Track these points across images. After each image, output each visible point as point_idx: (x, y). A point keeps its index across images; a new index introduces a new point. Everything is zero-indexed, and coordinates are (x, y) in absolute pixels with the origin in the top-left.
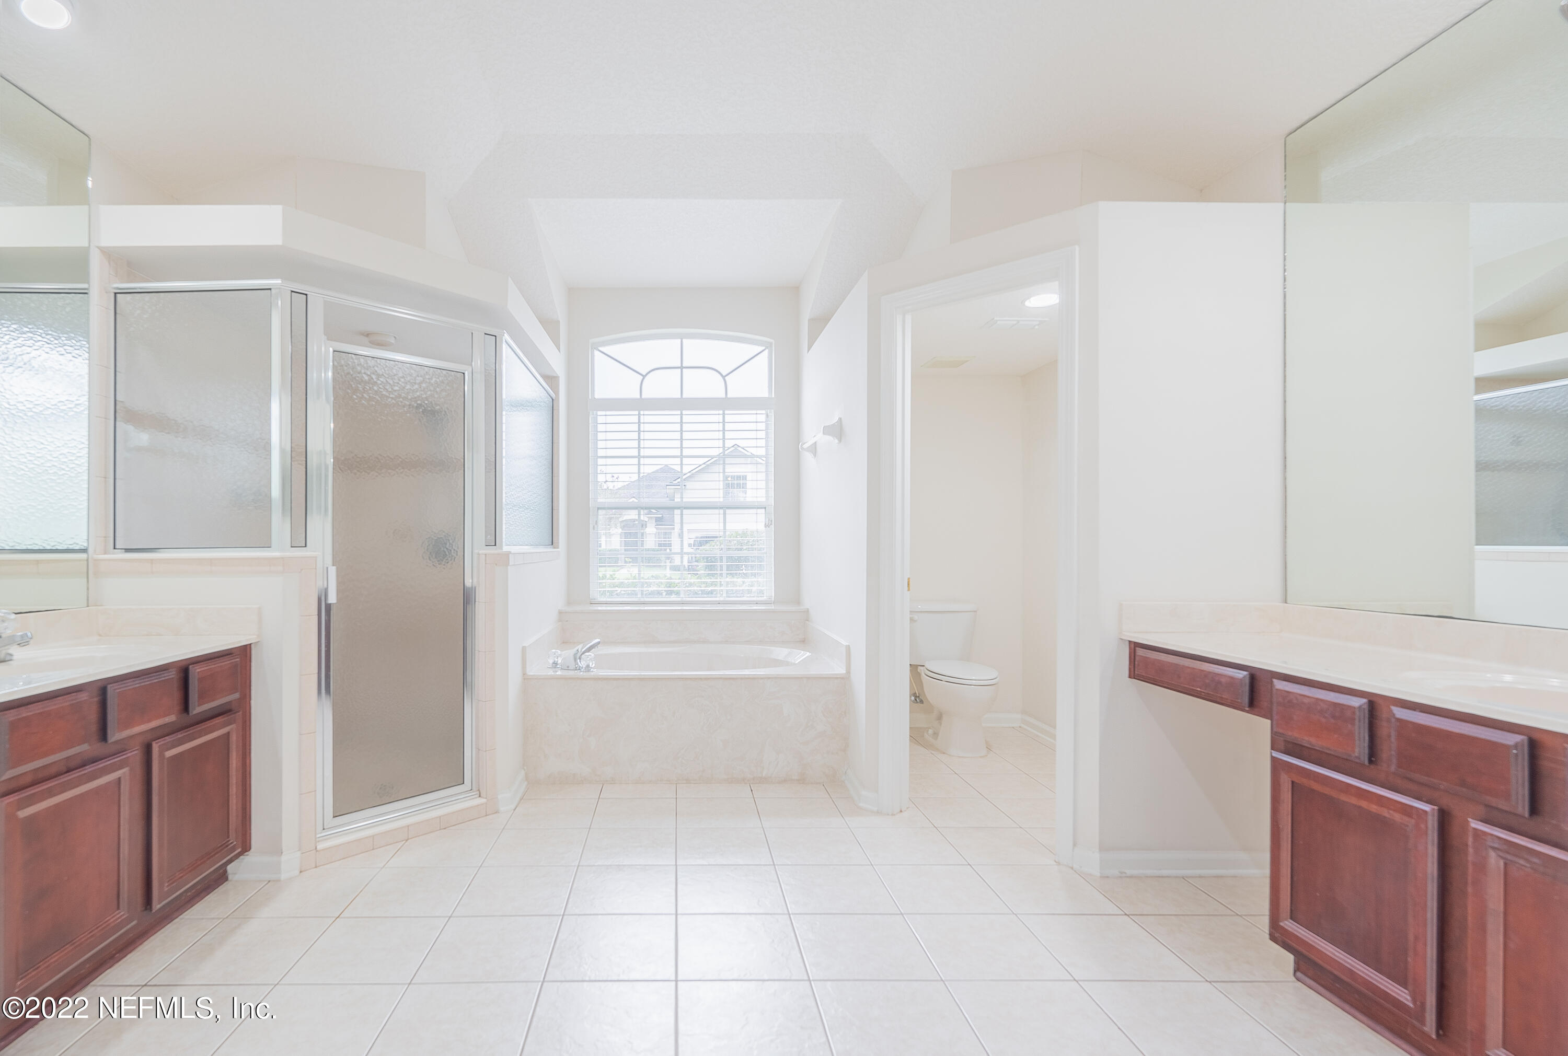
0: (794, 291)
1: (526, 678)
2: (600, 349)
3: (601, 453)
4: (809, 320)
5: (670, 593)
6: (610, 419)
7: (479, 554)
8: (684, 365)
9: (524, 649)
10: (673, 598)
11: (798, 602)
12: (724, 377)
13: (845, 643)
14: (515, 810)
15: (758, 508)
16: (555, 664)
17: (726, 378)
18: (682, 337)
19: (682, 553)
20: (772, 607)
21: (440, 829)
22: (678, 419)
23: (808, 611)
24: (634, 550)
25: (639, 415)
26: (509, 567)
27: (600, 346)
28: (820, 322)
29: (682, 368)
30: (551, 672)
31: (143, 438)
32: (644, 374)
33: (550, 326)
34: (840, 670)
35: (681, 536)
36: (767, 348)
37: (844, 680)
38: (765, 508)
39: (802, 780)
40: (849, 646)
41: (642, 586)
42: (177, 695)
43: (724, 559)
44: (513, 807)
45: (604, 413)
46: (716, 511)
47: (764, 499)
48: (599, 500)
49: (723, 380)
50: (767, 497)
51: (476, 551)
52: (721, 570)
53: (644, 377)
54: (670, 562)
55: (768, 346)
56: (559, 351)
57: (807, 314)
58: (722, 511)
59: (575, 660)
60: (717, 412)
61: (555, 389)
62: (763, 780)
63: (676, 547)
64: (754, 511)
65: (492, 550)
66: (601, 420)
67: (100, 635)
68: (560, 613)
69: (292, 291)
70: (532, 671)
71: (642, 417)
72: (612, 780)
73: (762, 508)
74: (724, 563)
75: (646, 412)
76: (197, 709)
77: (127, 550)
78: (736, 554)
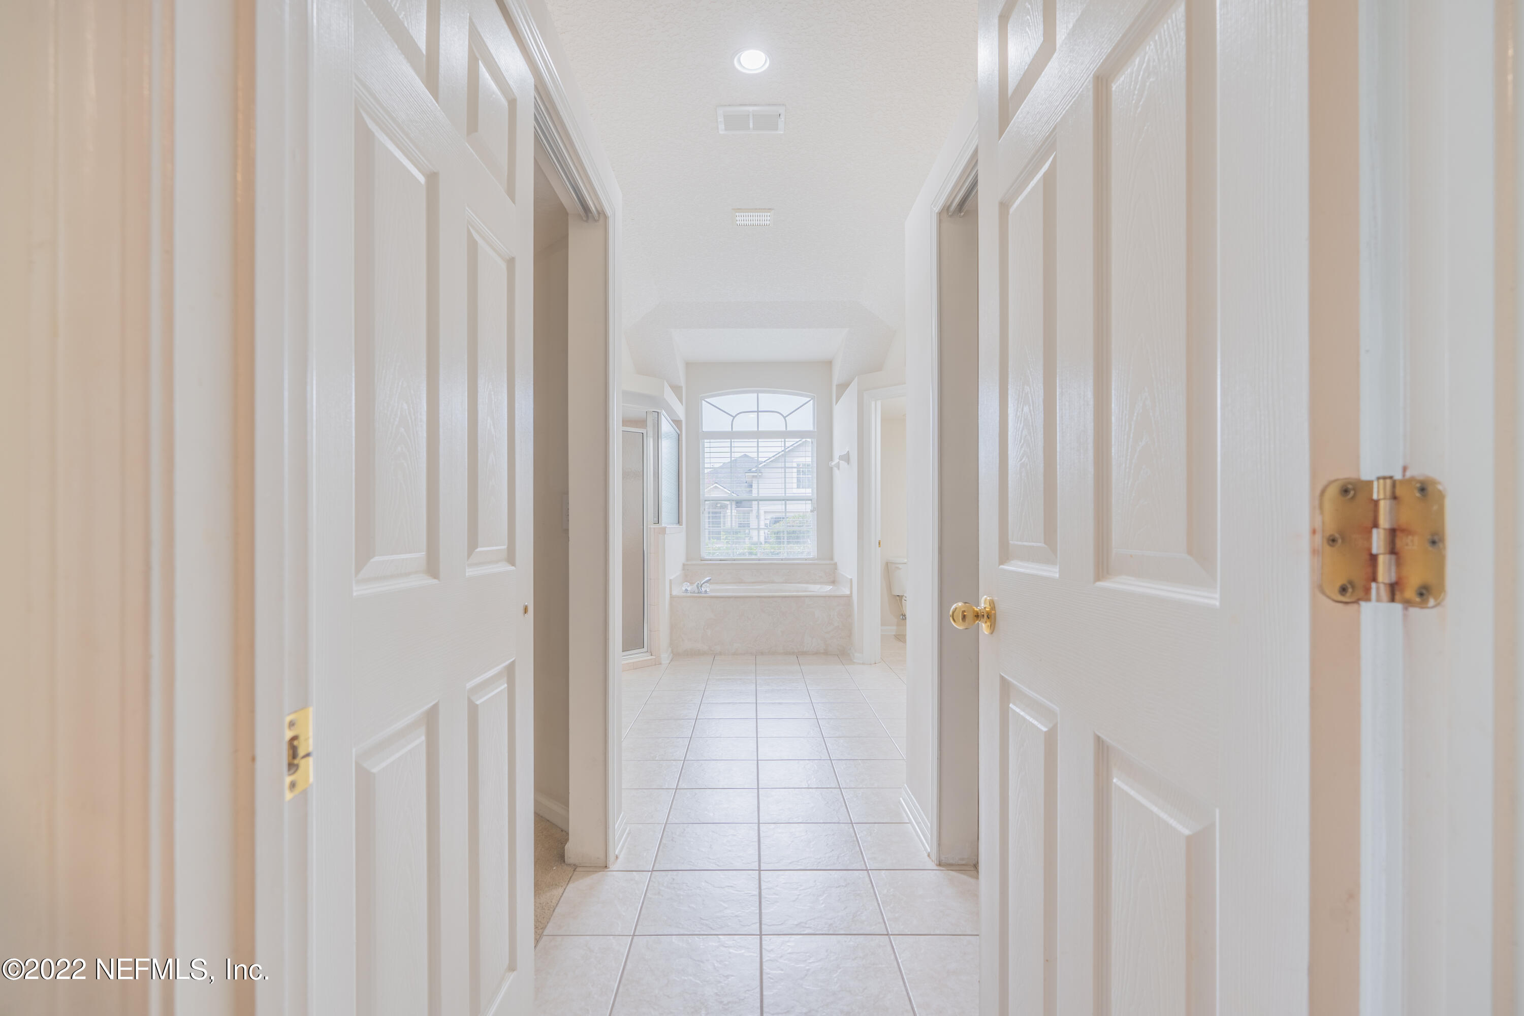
0: (829, 363)
1: (672, 597)
2: (706, 400)
3: (706, 466)
4: (836, 385)
5: (751, 553)
6: (713, 445)
7: (650, 528)
8: (759, 410)
9: (670, 580)
10: (753, 557)
11: (832, 559)
12: (785, 417)
13: (850, 577)
14: (669, 663)
15: (807, 500)
16: (686, 590)
17: (786, 418)
18: (758, 392)
19: (759, 529)
20: (816, 562)
22: (755, 444)
23: (836, 564)
24: (718, 527)
25: (731, 442)
26: (666, 535)
27: (706, 398)
28: (843, 387)
29: (758, 412)
30: (685, 594)
32: (734, 415)
33: (676, 389)
34: (848, 592)
35: (758, 517)
36: (812, 399)
37: (849, 597)
38: (811, 500)
39: (826, 653)
40: (852, 579)
41: (733, 550)
43: (785, 533)
44: (669, 662)
45: (709, 441)
46: (780, 502)
47: (810, 495)
48: (706, 496)
49: (784, 420)
50: (812, 493)
51: (649, 526)
52: (783, 539)
53: (734, 417)
54: (749, 540)
55: (813, 398)
56: (682, 405)
57: (835, 382)
58: (784, 502)
59: (698, 588)
60: (780, 440)
61: (680, 428)
62: (804, 653)
63: (753, 523)
64: (804, 502)
65: (657, 526)
66: (706, 445)
68: (684, 565)
70: (674, 593)
71: (733, 443)
72: (720, 654)
73: (809, 500)
74: (786, 535)
75: (735, 440)
78: (792, 529)
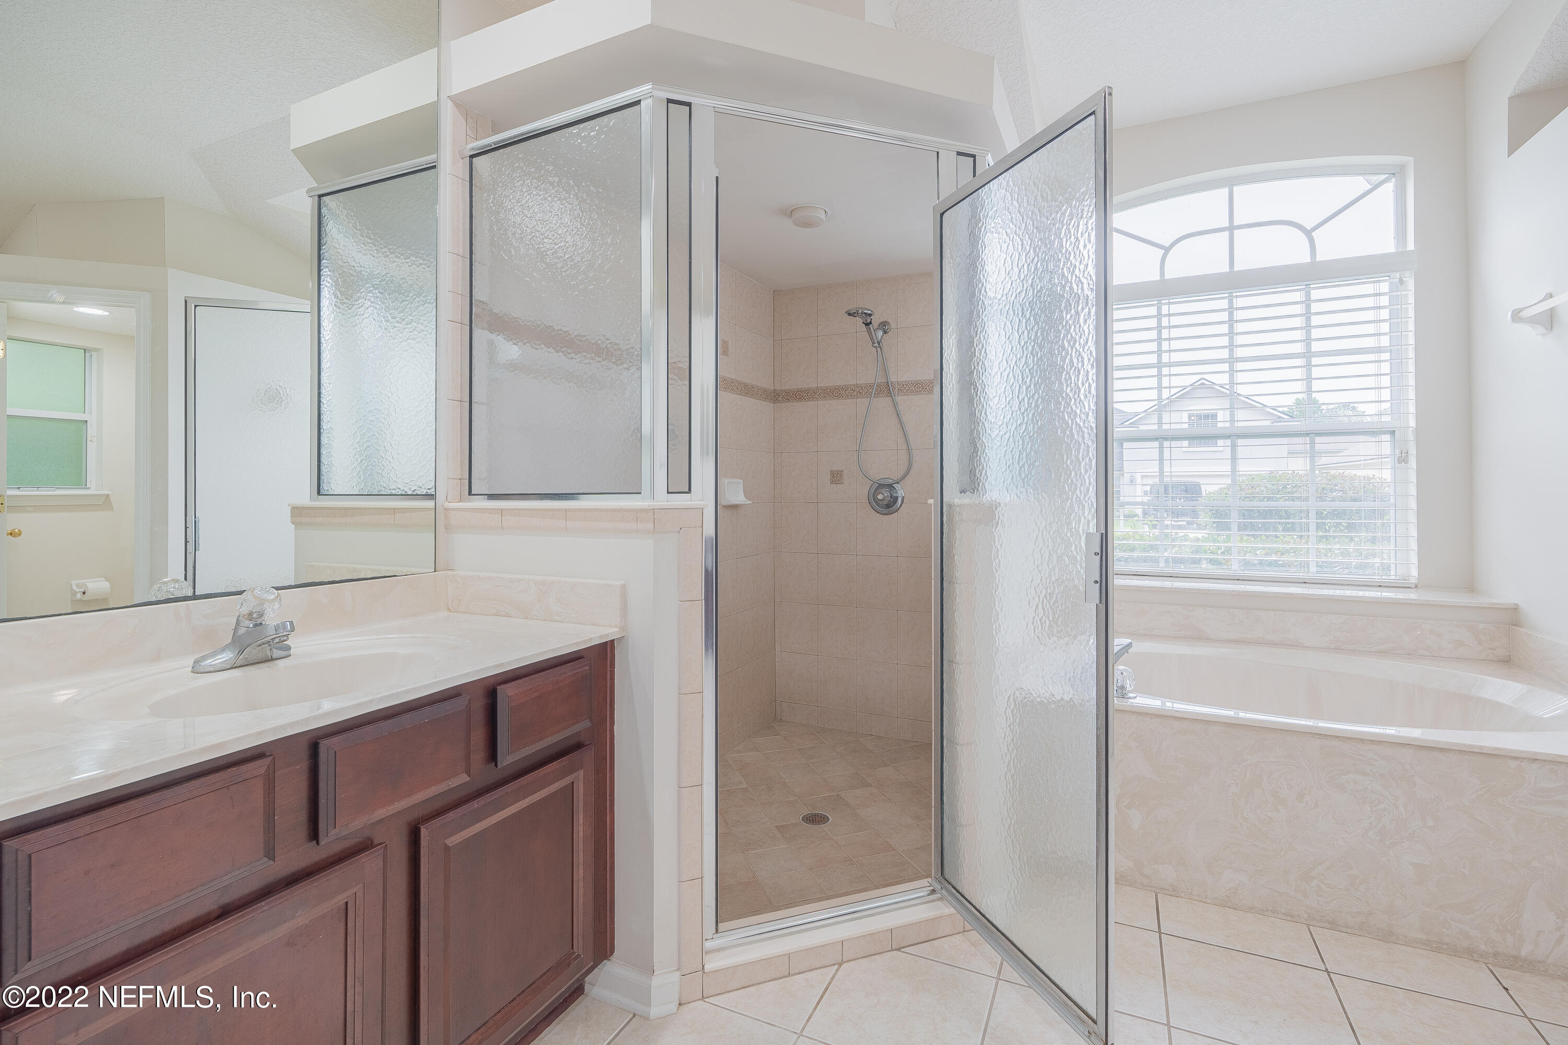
8: (1235, 225)
11: (1471, 587)
12: (1308, 232)
15: (1384, 433)
17: (1312, 233)
18: (1231, 183)
21: (892, 950)
22: (1225, 305)
23: (1517, 609)
25: (1160, 305)
29: (1231, 228)
31: (510, 351)
32: (1167, 246)
36: (1393, 174)
38: (1393, 433)
42: (479, 736)
47: (1396, 418)
49: (1306, 237)
53: (1167, 250)
55: (1397, 172)
60: (1295, 287)
67: (449, 610)
69: (669, 101)
71: (1163, 307)
72: (1174, 891)
75: (1170, 300)
76: (508, 759)
77: (492, 497)
